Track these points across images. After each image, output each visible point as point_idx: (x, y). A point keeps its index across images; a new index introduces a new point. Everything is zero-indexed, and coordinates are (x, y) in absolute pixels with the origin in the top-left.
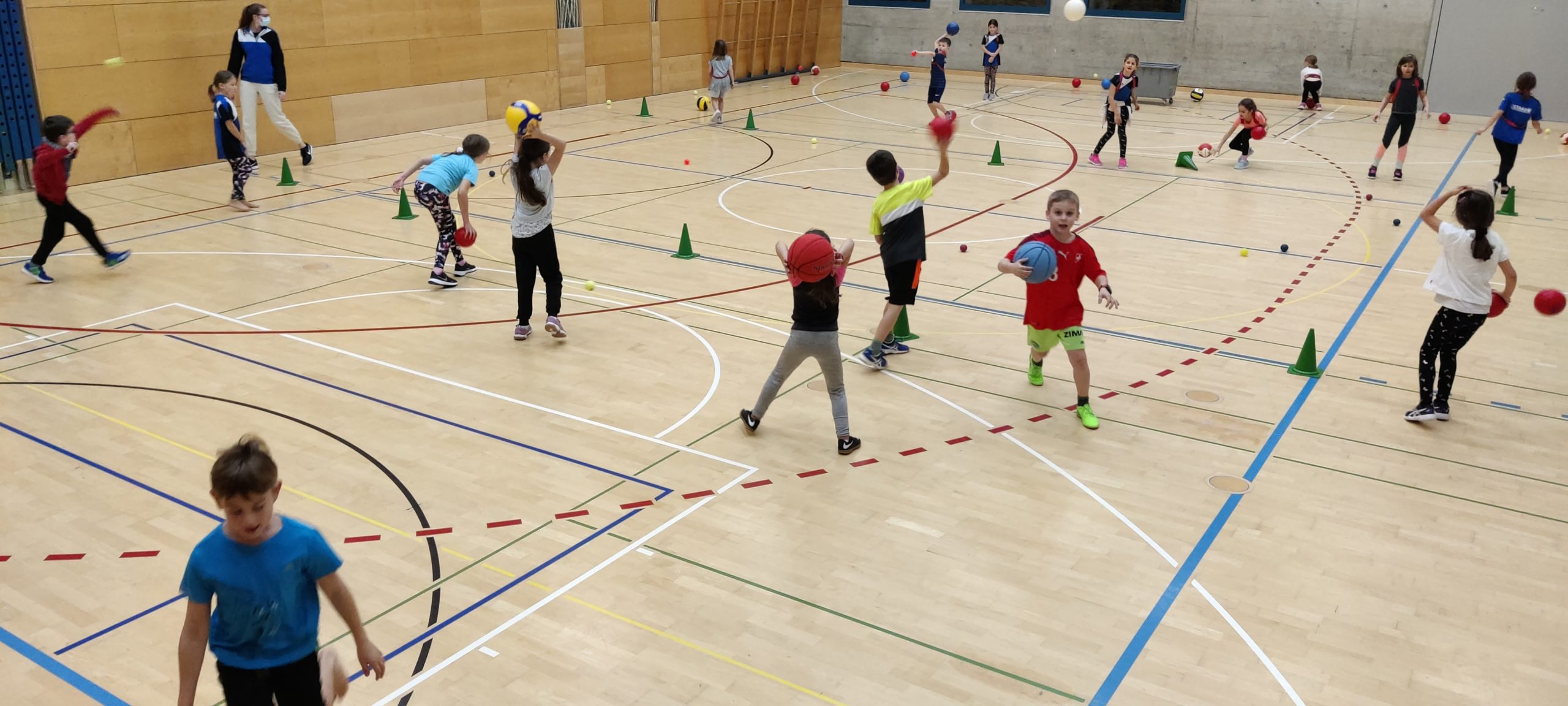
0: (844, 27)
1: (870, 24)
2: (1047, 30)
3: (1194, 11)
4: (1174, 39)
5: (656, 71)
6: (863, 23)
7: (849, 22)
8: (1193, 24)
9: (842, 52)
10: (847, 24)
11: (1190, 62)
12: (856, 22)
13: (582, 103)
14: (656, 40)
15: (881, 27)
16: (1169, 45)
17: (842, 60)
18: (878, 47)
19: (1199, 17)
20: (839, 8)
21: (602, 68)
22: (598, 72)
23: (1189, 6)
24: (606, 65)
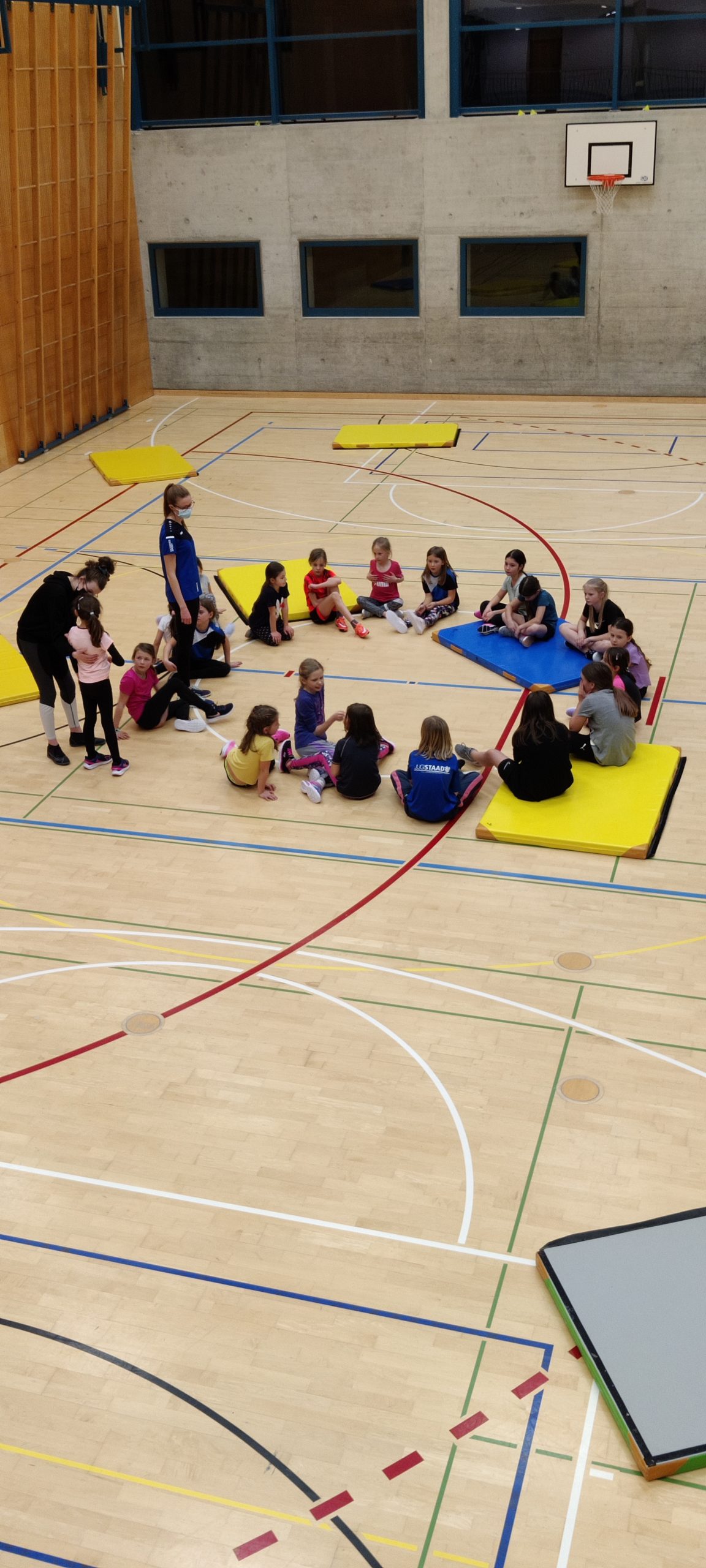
0: (152, 345)
1: (187, 339)
2: (418, 337)
3: (596, 303)
4: (575, 339)
6: (178, 338)
7: (157, 337)
8: (596, 320)
9: (153, 378)
10: (157, 341)
11: (597, 366)
12: (168, 338)
15: (202, 342)
16: (569, 346)
17: (155, 386)
18: (201, 368)
19: (603, 312)
20: (144, 320)
23: (591, 299)
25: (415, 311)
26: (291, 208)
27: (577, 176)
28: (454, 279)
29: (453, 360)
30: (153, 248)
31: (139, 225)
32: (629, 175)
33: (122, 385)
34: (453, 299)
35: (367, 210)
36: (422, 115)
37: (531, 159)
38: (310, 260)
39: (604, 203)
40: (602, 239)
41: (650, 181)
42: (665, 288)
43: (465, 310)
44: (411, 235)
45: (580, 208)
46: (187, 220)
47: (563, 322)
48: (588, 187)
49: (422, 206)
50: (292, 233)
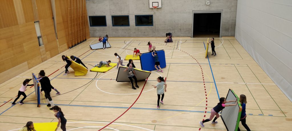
0: (90, 31)
2: (130, 29)
5: (59, 49)
8: (155, 26)
9: (90, 35)
11: (155, 33)
12: (92, 30)
13: (46, 60)
14: (58, 43)
15: (97, 30)
16: (151, 30)
18: (98, 34)
20: (88, 27)
21: (49, 52)
22: (48, 53)
23: (154, 24)
24: (50, 51)
25: (129, 26)
26: (110, 11)
27: (151, 7)
28: (134, 21)
29: (135, 32)
30: (90, 17)
31: (87, 14)
32: (158, 7)
33: (85, 37)
34: (134, 24)
35: (121, 11)
37: (144, 4)
38: (113, 18)
39: (155, 10)
40: (155, 15)
41: (161, 7)
42: (164, 22)
43: (136, 25)
44: (128, 15)
45: (152, 11)
46: (95, 13)
47: (150, 27)
48: (152, 8)
49: (129, 11)
50: (111, 15)
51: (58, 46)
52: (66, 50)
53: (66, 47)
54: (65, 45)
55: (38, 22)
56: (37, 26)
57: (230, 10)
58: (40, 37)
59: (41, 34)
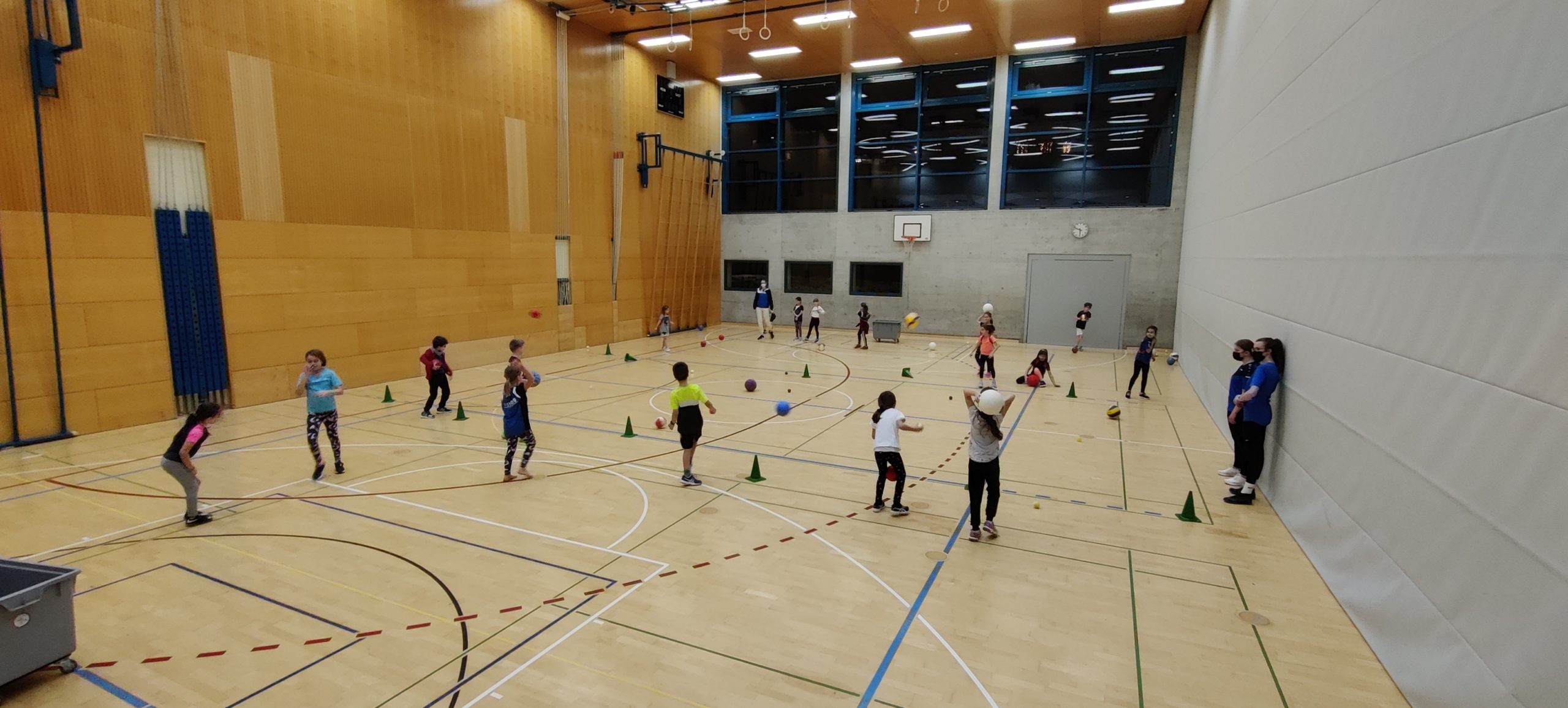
0: (722, 303)
1: (736, 301)
2: (831, 304)
3: (907, 292)
4: (897, 307)
5: (615, 329)
6: (733, 300)
8: (907, 299)
9: (721, 317)
10: (724, 301)
12: (729, 300)
13: (572, 348)
14: (615, 311)
15: (742, 302)
16: (894, 310)
17: (721, 321)
18: (742, 313)
19: (909, 296)
20: (719, 292)
21: (584, 328)
22: (581, 329)
23: (904, 290)
24: (587, 326)
25: (831, 292)
26: (782, 247)
27: (898, 237)
28: (847, 279)
29: (846, 314)
30: (726, 262)
31: (722, 253)
32: (920, 237)
33: (705, 316)
34: (847, 288)
35: (813, 249)
36: (837, 211)
37: (880, 230)
38: (789, 269)
39: (908, 248)
40: (909, 264)
41: (929, 240)
42: (936, 286)
43: (852, 293)
44: (830, 260)
45: (900, 251)
46: (740, 251)
47: (892, 300)
48: (902, 242)
49: (835, 248)
50: (782, 258)
51: (616, 320)
52: (637, 337)
53: (640, 330)
54: (638, 325)
55: (568, 238)
56: (561, 250)
57: (1157, 255)
58: (567, 281)
59: (570, 275)
